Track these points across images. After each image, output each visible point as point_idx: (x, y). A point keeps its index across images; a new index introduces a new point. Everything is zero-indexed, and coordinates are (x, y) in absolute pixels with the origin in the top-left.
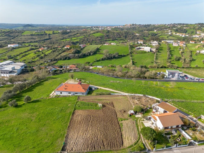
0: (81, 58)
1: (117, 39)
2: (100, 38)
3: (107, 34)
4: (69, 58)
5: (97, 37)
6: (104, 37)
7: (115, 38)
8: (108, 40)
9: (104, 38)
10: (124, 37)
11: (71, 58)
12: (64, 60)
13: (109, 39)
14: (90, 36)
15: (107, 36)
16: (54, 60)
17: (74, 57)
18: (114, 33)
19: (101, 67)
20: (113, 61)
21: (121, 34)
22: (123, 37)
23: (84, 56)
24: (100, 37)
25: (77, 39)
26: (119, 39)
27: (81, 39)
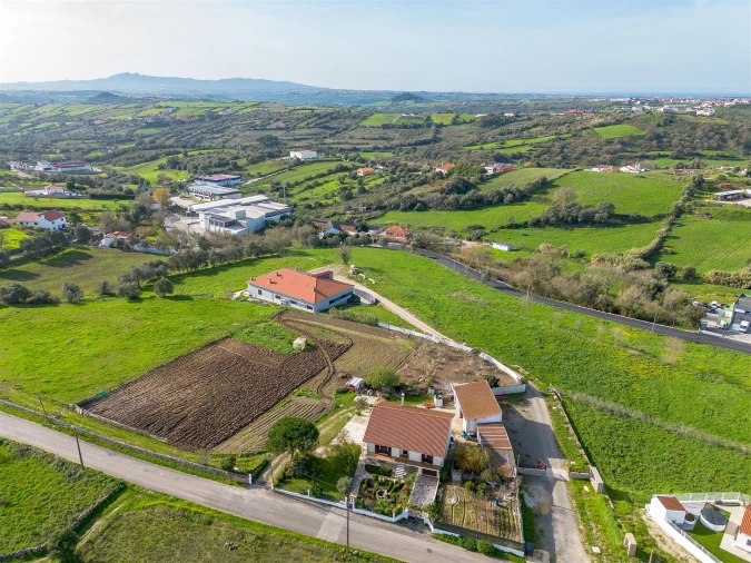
0: (465, 210)
1: (699, 151)
2: (619, 146)
3: (661, 130)
4: (424, 207)
5: (609, 142)
6: (641, 141)
7: (694, 149)
8: (656, 153)
9: (639, 146)
10: (741, 147)
11: (431, 205)
12: (405, 210)
13: (662, 153)
14: (581, 136)
15: (658, 137)
16: (378, 208)
17: (441, 205)
18: (694, 129)
19: (505, 248)
20: (578, 232)
21: (727, 135)
22: (739, 144)
23: (480, 203)
24: (622, 143)
25: (523, 145)
26: (714, 153)
27: (538, 145)
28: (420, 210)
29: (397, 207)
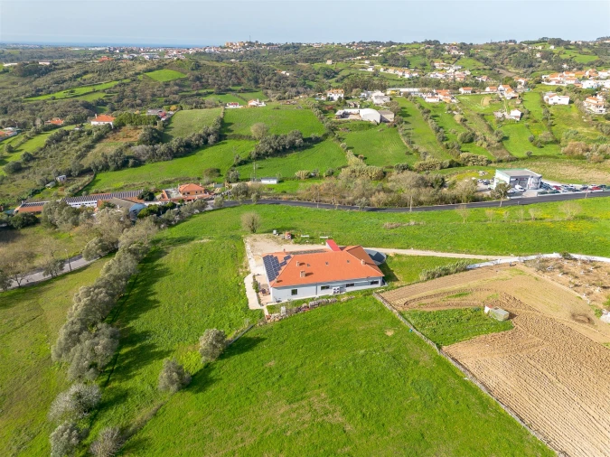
0: (181, 157)
1: (231, 87)
2: (176, 88)
3: (196, 73)
4: (138, 163)
5: (167, 84)
6: (187, 83)
7: (227, 86)
8: (205, 91)
9: (189, 86)
10: (252, 83)
11: (143, 159)
12: (118, 168)
13: (209, 91)
14: (140, 81)
15: (198, 79)
17: (155, 157)
18: (217, 71)
19: (274, 182)
21: (239, 74)
22: (249, 80)
24: (177, 85)
25: (95, 92)
26: (239, 88)
27: (110, 91)
28: (135, 165)
29: (106, 168)
